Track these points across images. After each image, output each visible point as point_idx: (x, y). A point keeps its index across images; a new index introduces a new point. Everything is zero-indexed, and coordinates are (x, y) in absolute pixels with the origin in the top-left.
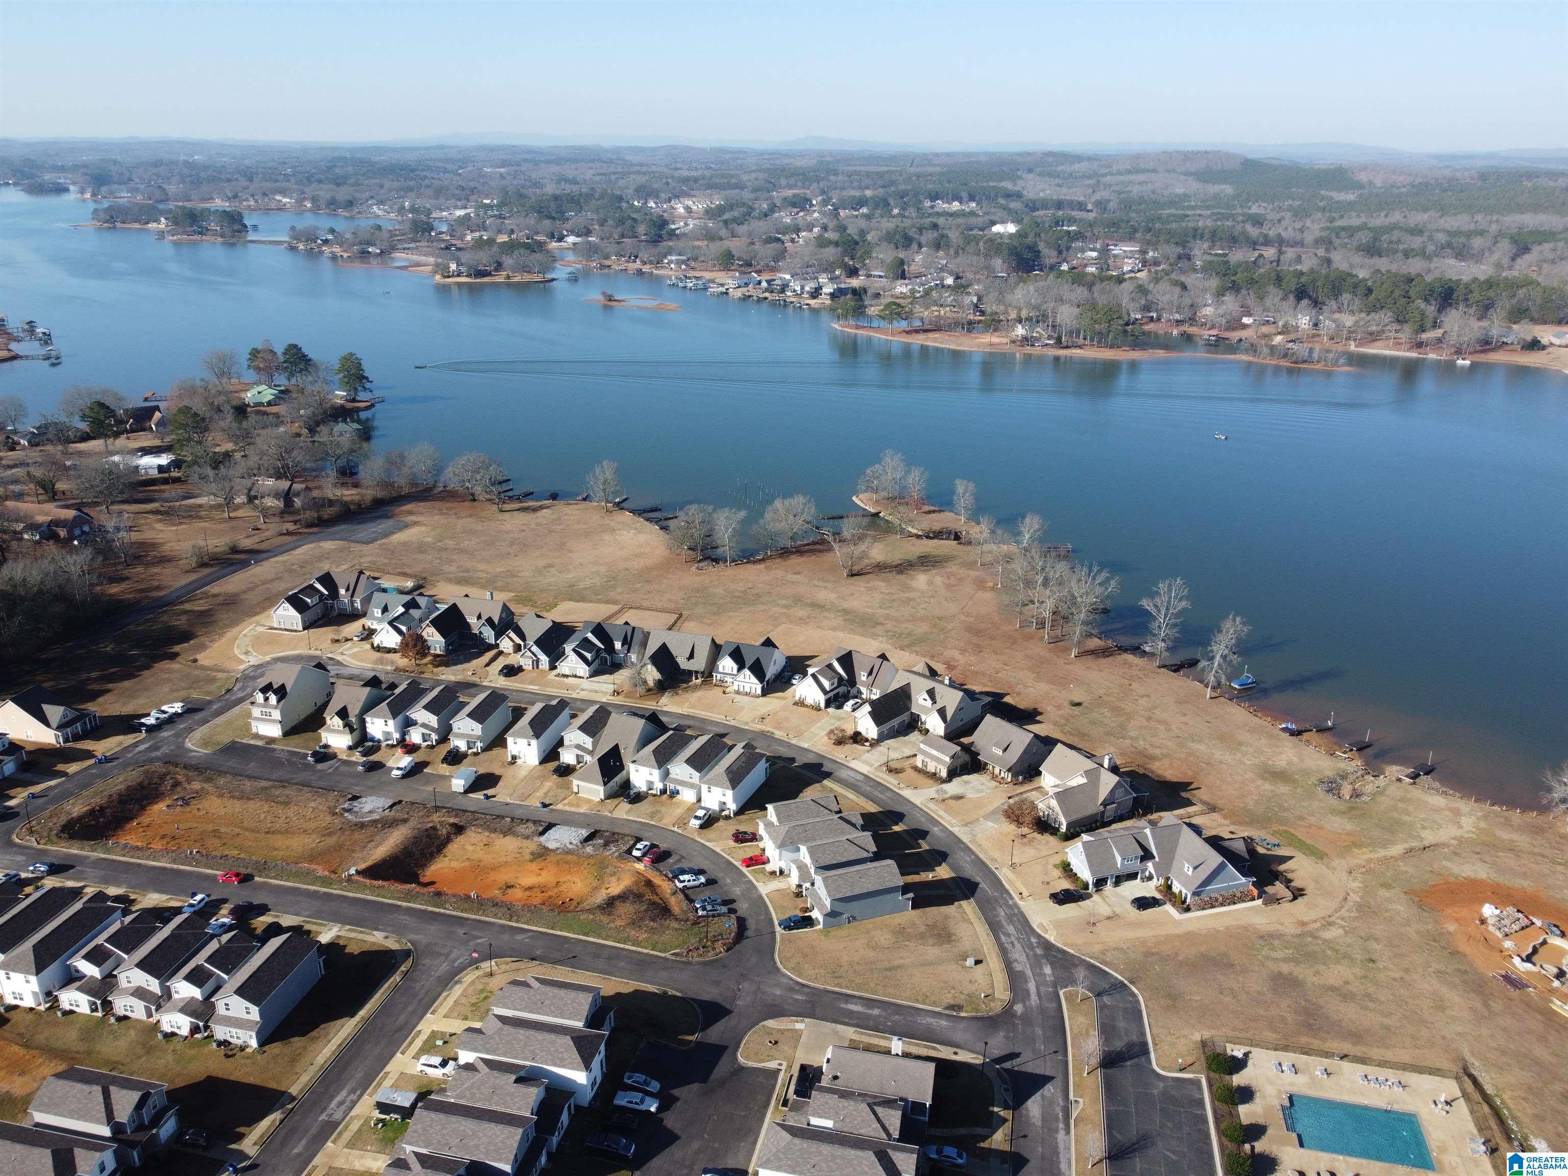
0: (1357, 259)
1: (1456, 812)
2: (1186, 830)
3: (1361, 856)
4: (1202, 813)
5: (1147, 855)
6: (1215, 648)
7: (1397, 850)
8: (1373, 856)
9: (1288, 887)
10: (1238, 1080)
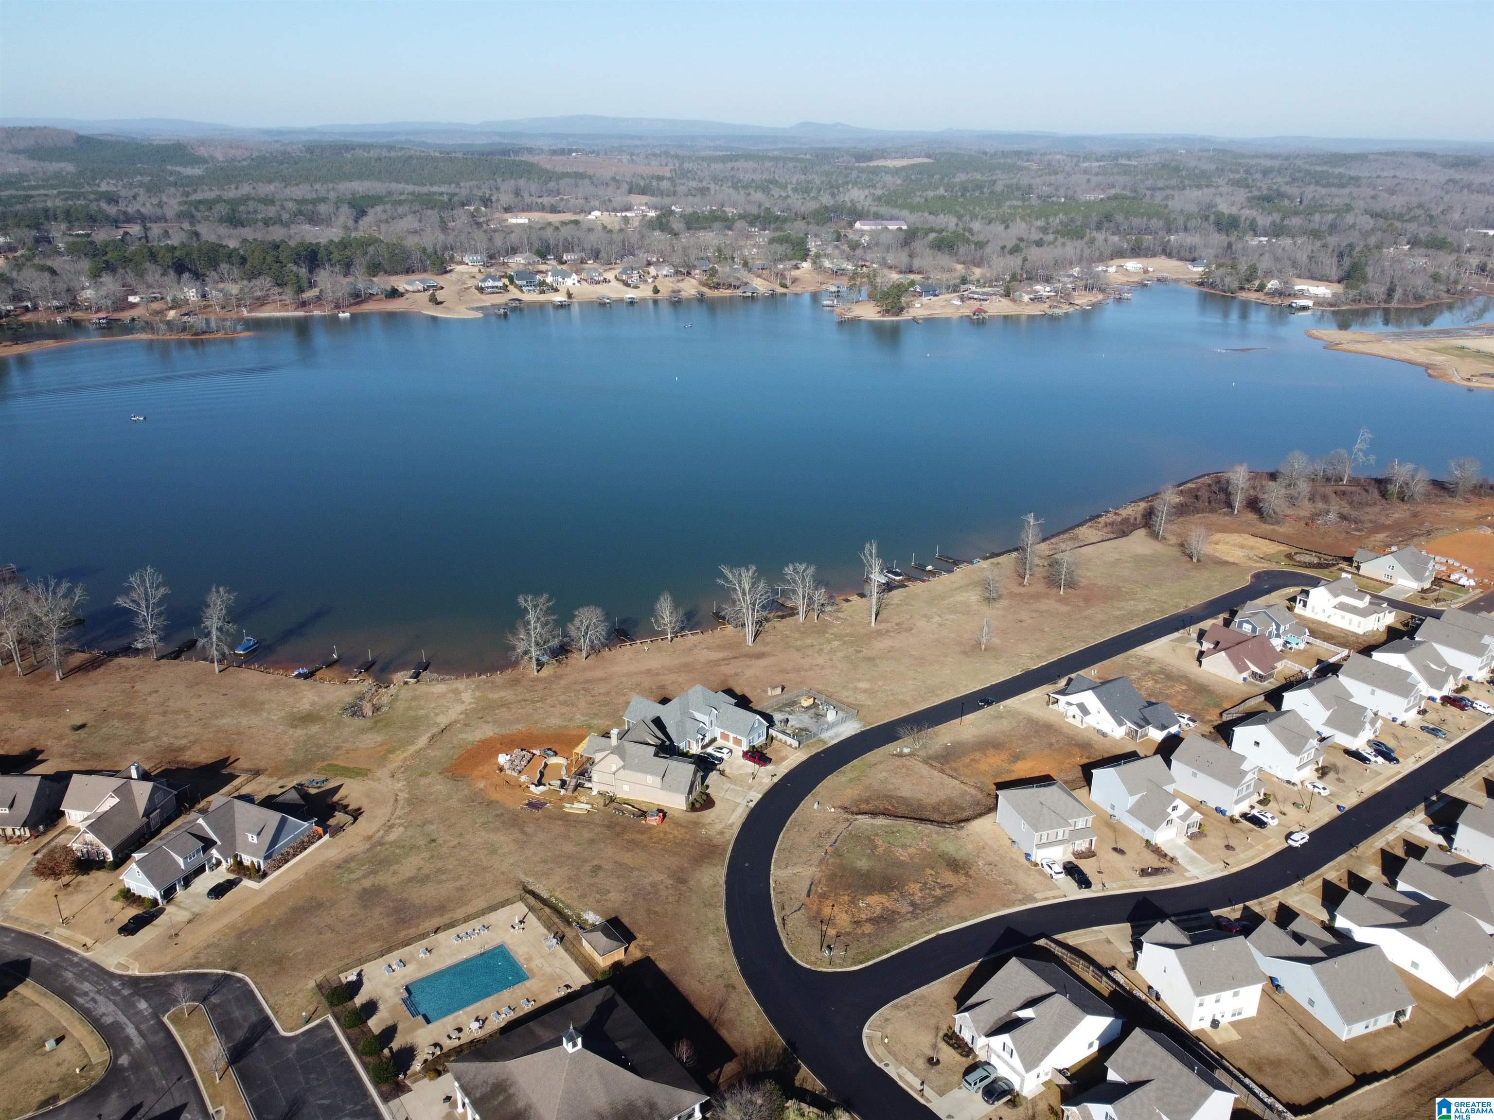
0: (223, 230)
1: (457, 692)
2: (238, 803)
3: (398, 759)
4: (248, 781)
5: (208, 844)
6: (208, 623)
7: (422, 741)
8: (405, 755)
9: (346, 813)
10: (359, 1000)
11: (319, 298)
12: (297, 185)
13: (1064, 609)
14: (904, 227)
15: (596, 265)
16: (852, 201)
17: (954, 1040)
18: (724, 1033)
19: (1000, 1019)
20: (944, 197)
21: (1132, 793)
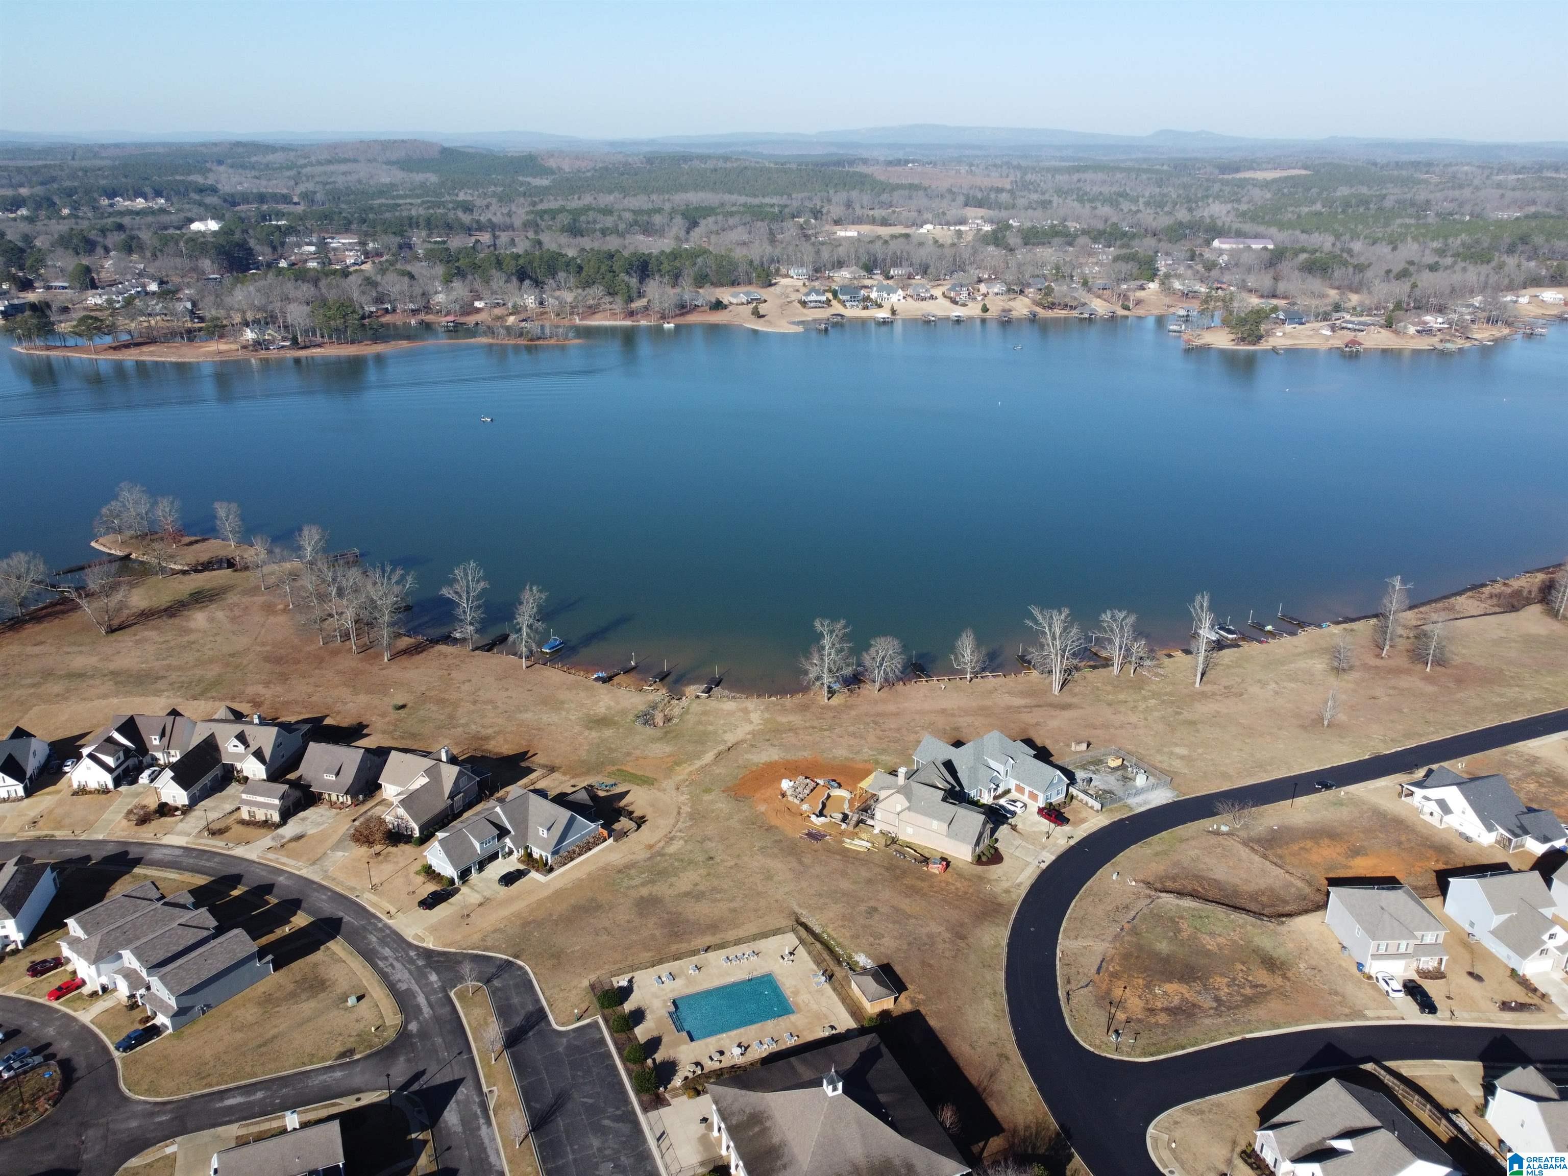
0: (564, 239)
1: (746, 711)
2: (533, 797)
3: (683, 772)
4: (544, 777)
5: (503, 832)
6: (520, 620)
7: (709, 757)
8: (691, 769)
9: (631, 819)
10: (628, 1006)
11: (646, 308)
12: (635, 195)
13: (1430, 689)
14: (1271, 247)
15: (924, 281)
16: (1211, 217)
17: (1251, 1158)
18: (992, 1104)
19: (1312, 1145)
20: (1321, 214)
21: (1498, 911)
